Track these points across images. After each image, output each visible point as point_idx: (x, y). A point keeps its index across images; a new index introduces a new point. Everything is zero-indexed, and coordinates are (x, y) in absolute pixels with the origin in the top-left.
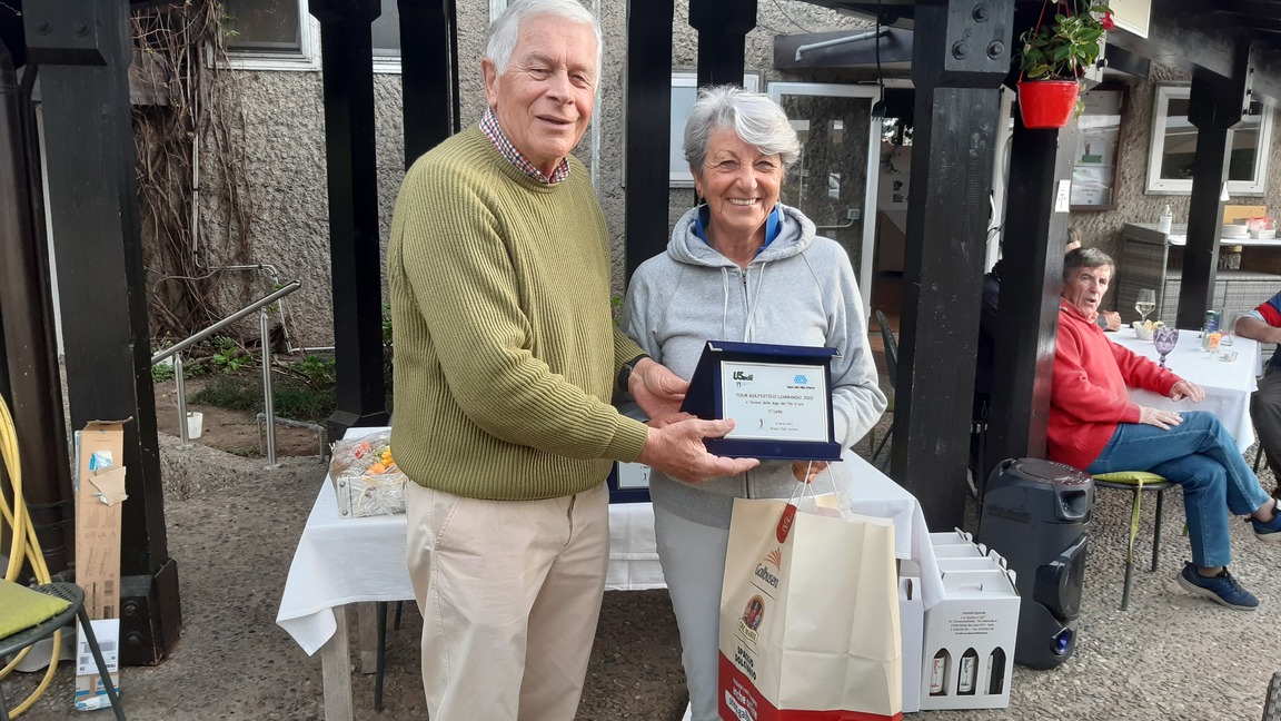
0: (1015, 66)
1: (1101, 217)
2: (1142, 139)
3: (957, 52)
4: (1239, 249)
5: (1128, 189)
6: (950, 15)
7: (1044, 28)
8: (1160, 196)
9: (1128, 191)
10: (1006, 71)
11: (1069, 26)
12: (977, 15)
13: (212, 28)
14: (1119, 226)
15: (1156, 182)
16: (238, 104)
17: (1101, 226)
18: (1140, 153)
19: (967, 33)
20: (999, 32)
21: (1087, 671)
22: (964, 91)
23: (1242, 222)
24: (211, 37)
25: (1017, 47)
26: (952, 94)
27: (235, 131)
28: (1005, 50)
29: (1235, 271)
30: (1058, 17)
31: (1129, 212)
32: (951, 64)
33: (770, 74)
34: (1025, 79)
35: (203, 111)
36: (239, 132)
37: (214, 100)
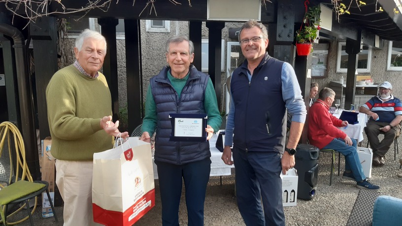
0: (295, 40)
1: (324, 80)
2: (335, 57)
3: (280, 36)
4: (364, 88)
5: (331, 71)
6: (278, 26)
7: (303, 30)
8: (340, 73)
9: (331, 72)
10: (293, 41)
11: (309, 29)
12: (285, 26)
13: (63, 26)
14: (329, 82)
15: (339, 69)
16: (71, 48)
17: (324, 82)
18: (334, 61)
19: (282, 31)
20: (291, 31)
21: (319, 201)
22: (282, 46)
23: (364, 80)
24: (63, 29)
25: (295, 34)
26: (279, 47)
27: (69, 57)
28: (292, 35)
29: (363, 95)
30: (305, 27)
31: (331, 78)
32: (278, 39)
33: (228, 39)
34: (298, 43)
35: (60, 51)
36: (71, 57)
37: (63, 47)
